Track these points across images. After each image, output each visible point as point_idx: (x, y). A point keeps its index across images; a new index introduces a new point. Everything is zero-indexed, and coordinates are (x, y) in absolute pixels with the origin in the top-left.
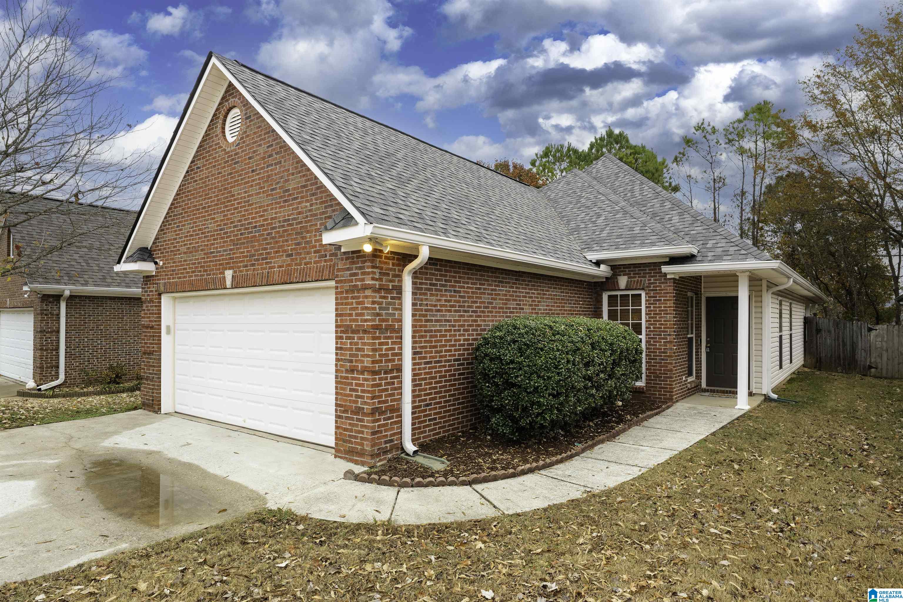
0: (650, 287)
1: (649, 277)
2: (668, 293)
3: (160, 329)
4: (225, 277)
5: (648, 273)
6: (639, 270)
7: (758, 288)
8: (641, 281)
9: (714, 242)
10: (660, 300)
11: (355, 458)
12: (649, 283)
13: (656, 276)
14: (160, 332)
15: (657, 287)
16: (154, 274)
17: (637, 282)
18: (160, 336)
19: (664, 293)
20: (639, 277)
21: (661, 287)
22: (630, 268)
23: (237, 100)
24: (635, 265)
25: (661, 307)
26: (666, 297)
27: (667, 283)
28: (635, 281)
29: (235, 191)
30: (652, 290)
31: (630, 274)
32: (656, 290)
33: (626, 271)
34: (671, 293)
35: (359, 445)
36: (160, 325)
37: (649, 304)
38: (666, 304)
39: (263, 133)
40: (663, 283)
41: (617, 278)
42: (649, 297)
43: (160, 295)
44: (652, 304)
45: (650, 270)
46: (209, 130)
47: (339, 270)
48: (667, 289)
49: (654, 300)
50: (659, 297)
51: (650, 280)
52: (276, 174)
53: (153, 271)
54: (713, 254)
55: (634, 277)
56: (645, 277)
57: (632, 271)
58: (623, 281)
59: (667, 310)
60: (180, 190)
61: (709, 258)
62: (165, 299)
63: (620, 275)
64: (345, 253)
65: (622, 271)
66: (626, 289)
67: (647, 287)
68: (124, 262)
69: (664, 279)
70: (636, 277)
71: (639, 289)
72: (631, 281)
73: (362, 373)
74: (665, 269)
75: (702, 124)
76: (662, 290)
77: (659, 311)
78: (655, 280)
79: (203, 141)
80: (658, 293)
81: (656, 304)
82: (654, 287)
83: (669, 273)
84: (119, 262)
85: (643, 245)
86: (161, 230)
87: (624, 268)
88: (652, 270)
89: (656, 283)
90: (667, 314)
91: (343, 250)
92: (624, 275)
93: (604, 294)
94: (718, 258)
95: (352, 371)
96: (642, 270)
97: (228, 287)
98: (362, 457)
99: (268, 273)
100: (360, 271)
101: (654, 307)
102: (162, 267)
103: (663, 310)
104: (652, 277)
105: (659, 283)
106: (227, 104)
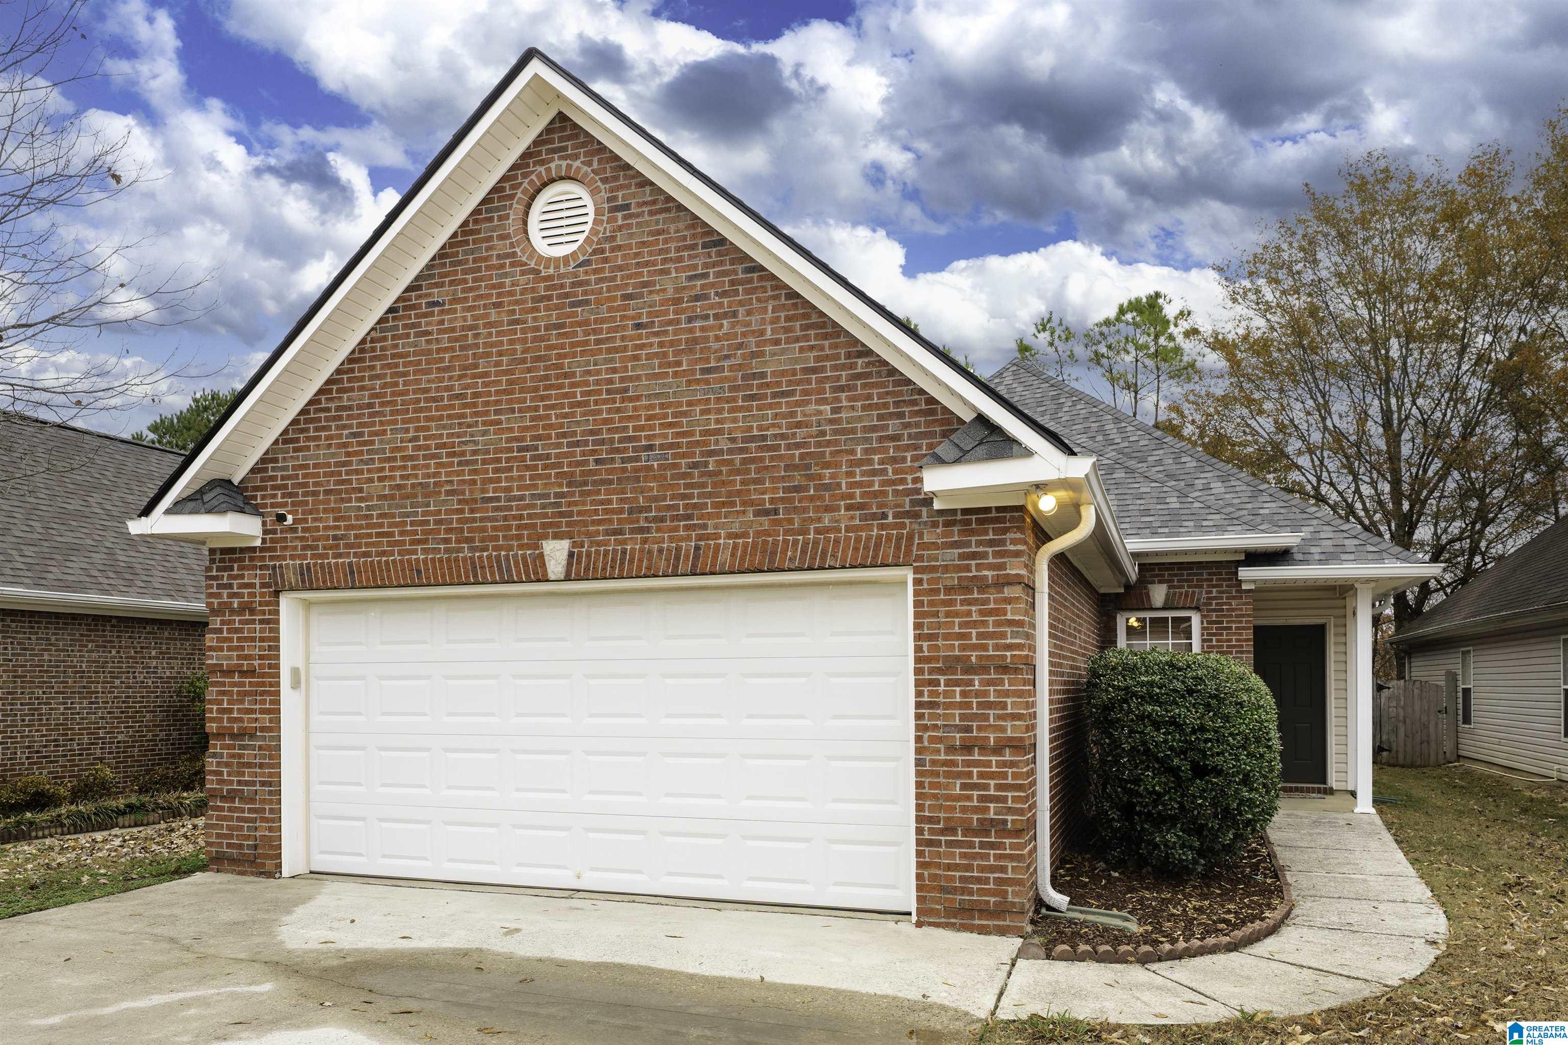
0: (1211, 604)
1: (1208, 586)
2: (1243, 616)
3: (278, 675)
4: (541, 555)
5: (1207, 580)
6: (1189, 575)
7: (1340, 612)
8: (1194, 593)
9: (1311, 529)
10: (1230, 628)
11: (977, 922)
12: (1209, 598)
13: (1221, 586)
14: (278, 684)
15: (1223, 604)
16: (258, 543)
17: (1186, 595)
18: (278, 693)
19: (1237, 616)
20: (1189, 587)
21: (1230, 604)
22: (1172, 569)
23: (577, 164)
24: (1181, 566)
25: (1230, 640)
26: (1241, 622)
27: (1241, 598)
28: (1181, 594)
29: (576, 365)
30: (1214, 610)
31: (1173, 581)
32: (1222, 610)
33: (1163, 576)
34: (1249, 616)
35: (994, 895)
36: (277, 666)
37: (1208, 634)
38: (1241, 634)
39: (673, 245)
40: (1234, 598)
41: (1146, 588)
42: (1208, 622)
43: (277, 593)
44: (1214, 635)
45: (1210, 574)
46: (476, 222)
47: (923, 546)
48: (1241, 609)
49: (1217, 629)
50: (1228, 622)
51: (1211, 592)
52: (717, 339)
53: (254, 537)
54: (1319, 550)
55: (1179, 587)
56: (1201, 587)
57: (1175, 575)
58: (1159, 593)
59: (1242, 646)
60: (362, 351)
61: (1317, 557)
62: (287, 605)
63: (1153, 582)
64: (941, 512)
65: (1157, 576)
66: (1164, 608)
67: (1205, 604)
68: (168, 512)
69: (1237, 591)
70: (1183, 587)
71: (1190, 608)
72: (1175, 593)
73: (998, 750)
74: (1245, 573)
75: (1049, 320)
76: (1233, 610)
77: (1228, 646)
78: (1220, 592)
79: (454, 241)
80: (1224, 616)
81: (1222, 635)
82: (1217, 604)
83: (1246, 581)
84: (146, 511)
85: (1200, 529)
86: (285, 438)
87: (1160, 570)
88: (1214, 574)
89: (1222, 598)
90: (1242, 652)
91: (937, 505)
92: (1160, 582)
93: (1118, 616)
94: (1328, 558)
95: (967, 748)
96: (1195, 575)
97: (552, 576)
98: (999, 919)
99: (697, 548)
100: (990, 550)
101: (1218, 641)
102: (292, 529)
103: (1234, 646)
104: (1214, 586)
105: (1227, 598)
106: (542, 169)
